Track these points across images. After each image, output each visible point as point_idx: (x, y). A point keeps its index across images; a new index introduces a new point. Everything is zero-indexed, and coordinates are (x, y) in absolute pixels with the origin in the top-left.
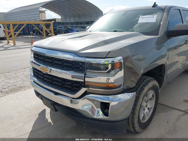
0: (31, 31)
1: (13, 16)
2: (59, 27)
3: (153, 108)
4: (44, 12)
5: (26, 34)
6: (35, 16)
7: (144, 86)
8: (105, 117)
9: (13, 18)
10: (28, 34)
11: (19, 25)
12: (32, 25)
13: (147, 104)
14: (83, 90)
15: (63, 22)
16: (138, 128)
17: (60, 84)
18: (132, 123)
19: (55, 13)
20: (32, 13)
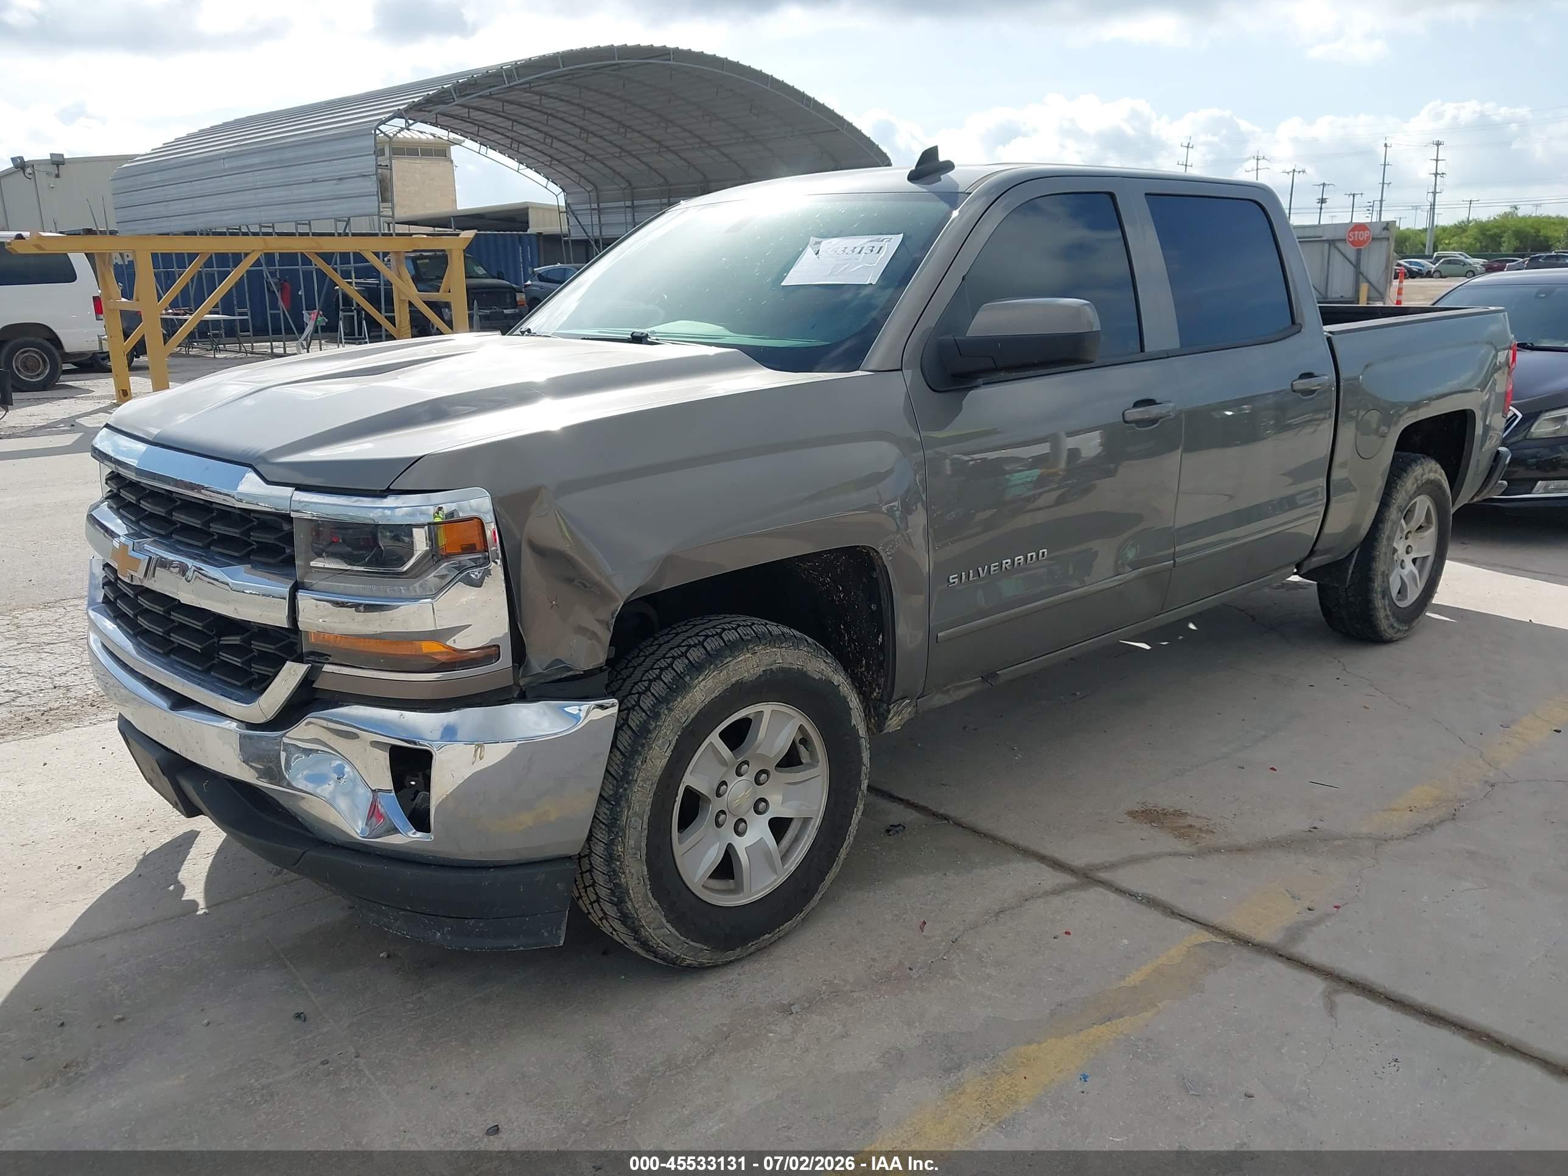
0: (311, 307)
1: (184, 189)
2: (541, 278)
3: (817, 822)
4: (440, 152)
5: (277, 331)
6: (346, 188)
7: (697, 668)
8: (419, 834)
9: (187, 206)
10: (289, 331)
11: (209, 264)
12: (306, 261)
13: (762, 792)
14: (290, 676)
15: (577, 234)
16: (663, 927)
17: (197, 647)
18: (613, 893)
19: (514, 164)
20: (320, 170)
